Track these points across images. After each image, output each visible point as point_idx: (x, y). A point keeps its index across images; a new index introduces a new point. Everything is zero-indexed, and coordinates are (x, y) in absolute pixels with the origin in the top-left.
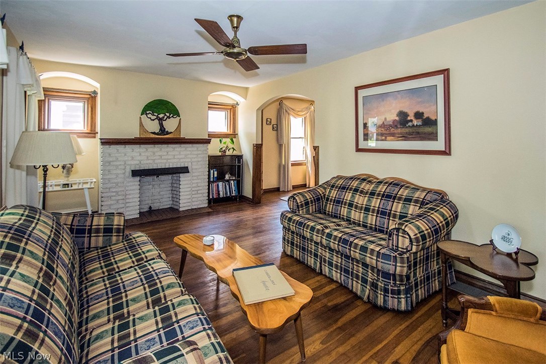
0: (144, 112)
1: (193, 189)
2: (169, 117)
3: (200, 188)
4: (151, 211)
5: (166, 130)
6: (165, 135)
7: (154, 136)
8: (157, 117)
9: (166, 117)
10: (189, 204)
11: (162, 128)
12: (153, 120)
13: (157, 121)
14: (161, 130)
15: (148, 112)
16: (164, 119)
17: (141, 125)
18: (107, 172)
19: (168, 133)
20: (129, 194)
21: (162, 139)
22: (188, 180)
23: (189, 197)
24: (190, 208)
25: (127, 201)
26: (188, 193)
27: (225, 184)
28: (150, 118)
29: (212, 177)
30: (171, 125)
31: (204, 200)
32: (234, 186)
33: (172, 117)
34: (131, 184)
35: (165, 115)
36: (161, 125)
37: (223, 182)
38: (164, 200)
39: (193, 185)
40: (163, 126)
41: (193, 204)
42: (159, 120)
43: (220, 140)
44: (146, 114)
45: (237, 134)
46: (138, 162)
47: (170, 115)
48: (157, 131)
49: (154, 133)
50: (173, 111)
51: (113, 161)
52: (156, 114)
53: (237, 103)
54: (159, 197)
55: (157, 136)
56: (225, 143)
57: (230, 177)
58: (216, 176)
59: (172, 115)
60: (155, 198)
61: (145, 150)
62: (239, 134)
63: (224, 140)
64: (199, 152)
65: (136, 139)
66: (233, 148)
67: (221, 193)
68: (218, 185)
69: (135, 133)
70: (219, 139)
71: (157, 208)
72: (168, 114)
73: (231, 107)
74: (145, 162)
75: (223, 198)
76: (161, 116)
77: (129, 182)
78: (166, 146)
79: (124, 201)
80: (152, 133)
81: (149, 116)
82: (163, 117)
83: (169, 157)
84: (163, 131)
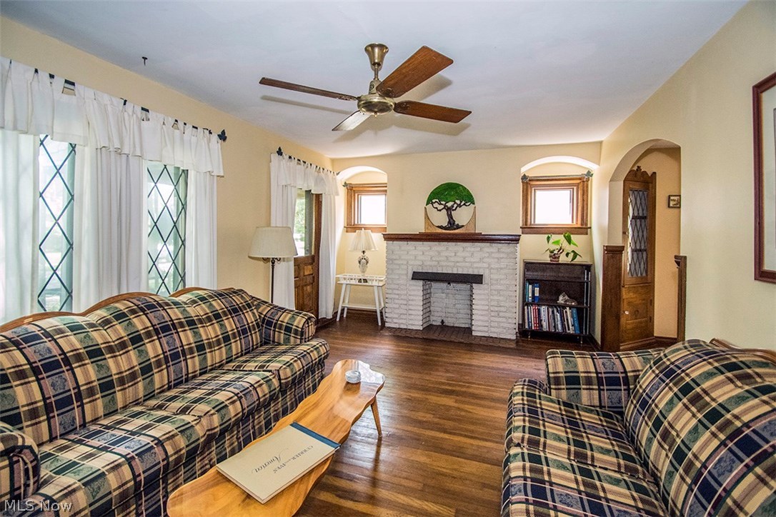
0: (429, 201)
1: (492, 309)
2: (460, 206)
3: (502, 309)
4: (443, 327)
5: (456, 223)
6: (455, 229)
7: (440, 231)
8: (445, 206)
9: (455, 206)
10: (486, 329)
11: (451, 220)
12: (440, 210)
13: (444, 211)
14: (449, 222)
15: (434, 201)
16: (454, 208)
17: (427, 217)
18: (390, 272)
19: (458, 227)
20: (412, 300)
21: (451, 234)
22: (484, 294)
23: (486, 318)
24: (486, 335)
25: (411, 307)
26: (484, 313)
27: (553, 312)
28: (437, 208)
29: (530, 295)
30: (462, 216)
31: (509, 329)
32: (572, 317)
33: (464, 204)
34: (414, 288)
35: (455, 203)
36: (450, 216)
37: (549, 306)
38: (461, 316)
39: (493, 303)
40: (452, 218)
41: (493, 330)
42: (447, 210)
43: (548, 238)
44: (432, 203)
45: (590, 228)
46: (421, 263)
47: (461, 202)
48: (445, 224)
49: (441, 227)
50: (466, 197)
51: (395, 260)
52: (443, 203)
53: (589, 172)
54: (454, 311)
55: (444, 231)
56: (557, 242)
57: (566, 301)
58: (537, 294)
59: (463, 202)
60: (449, 310)
61: (429, 248)
62: (593, 228)
63: (554, 238)
64: (502, 255)
65: (421, 234)
66: (573, 251)
67: (545, 324)
68: (539, 310)
69: (419, 227)
70: (547, 236)
71: (452, 325)
72: (458, 202)
73: (578, 181)
74: (428, 263)
75: (546, 332)
76: (449, 204)
77: (410, 285)
78: (454, 244)
79: (405, 307)
80: (438, 227)
81: (436, 205)
82: (453, 206)
83: (459, 259)
84: (452, 224)
